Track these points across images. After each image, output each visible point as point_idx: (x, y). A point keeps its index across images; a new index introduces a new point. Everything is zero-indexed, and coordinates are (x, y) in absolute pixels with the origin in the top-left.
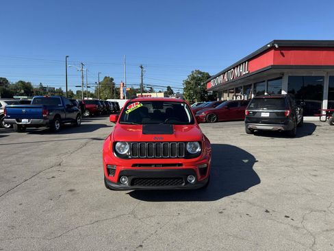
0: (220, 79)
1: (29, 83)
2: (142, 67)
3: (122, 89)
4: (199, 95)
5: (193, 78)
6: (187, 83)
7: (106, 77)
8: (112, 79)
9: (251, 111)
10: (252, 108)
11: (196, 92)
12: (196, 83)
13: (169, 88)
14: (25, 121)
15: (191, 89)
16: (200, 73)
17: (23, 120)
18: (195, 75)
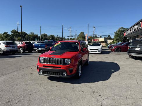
0: (129, 31)
1: (54, 36)
2: (94, 27)
3: (86, 37)
4: (122, 39)
5: (119, 31)
6: (116, 33)
7: (81, 32)
8: (84, 33)
9: (131, 47)
10: (131, 46)
11: (120, 38)
12: (121, 33)
13: (109, 36)
14: (40, 49)
15: (118, 36)
16: (123, 28)
17: (39, 49)
18: (121, 30)
